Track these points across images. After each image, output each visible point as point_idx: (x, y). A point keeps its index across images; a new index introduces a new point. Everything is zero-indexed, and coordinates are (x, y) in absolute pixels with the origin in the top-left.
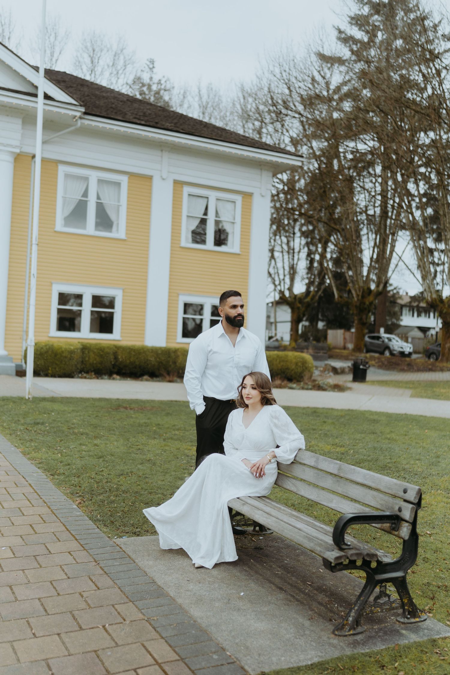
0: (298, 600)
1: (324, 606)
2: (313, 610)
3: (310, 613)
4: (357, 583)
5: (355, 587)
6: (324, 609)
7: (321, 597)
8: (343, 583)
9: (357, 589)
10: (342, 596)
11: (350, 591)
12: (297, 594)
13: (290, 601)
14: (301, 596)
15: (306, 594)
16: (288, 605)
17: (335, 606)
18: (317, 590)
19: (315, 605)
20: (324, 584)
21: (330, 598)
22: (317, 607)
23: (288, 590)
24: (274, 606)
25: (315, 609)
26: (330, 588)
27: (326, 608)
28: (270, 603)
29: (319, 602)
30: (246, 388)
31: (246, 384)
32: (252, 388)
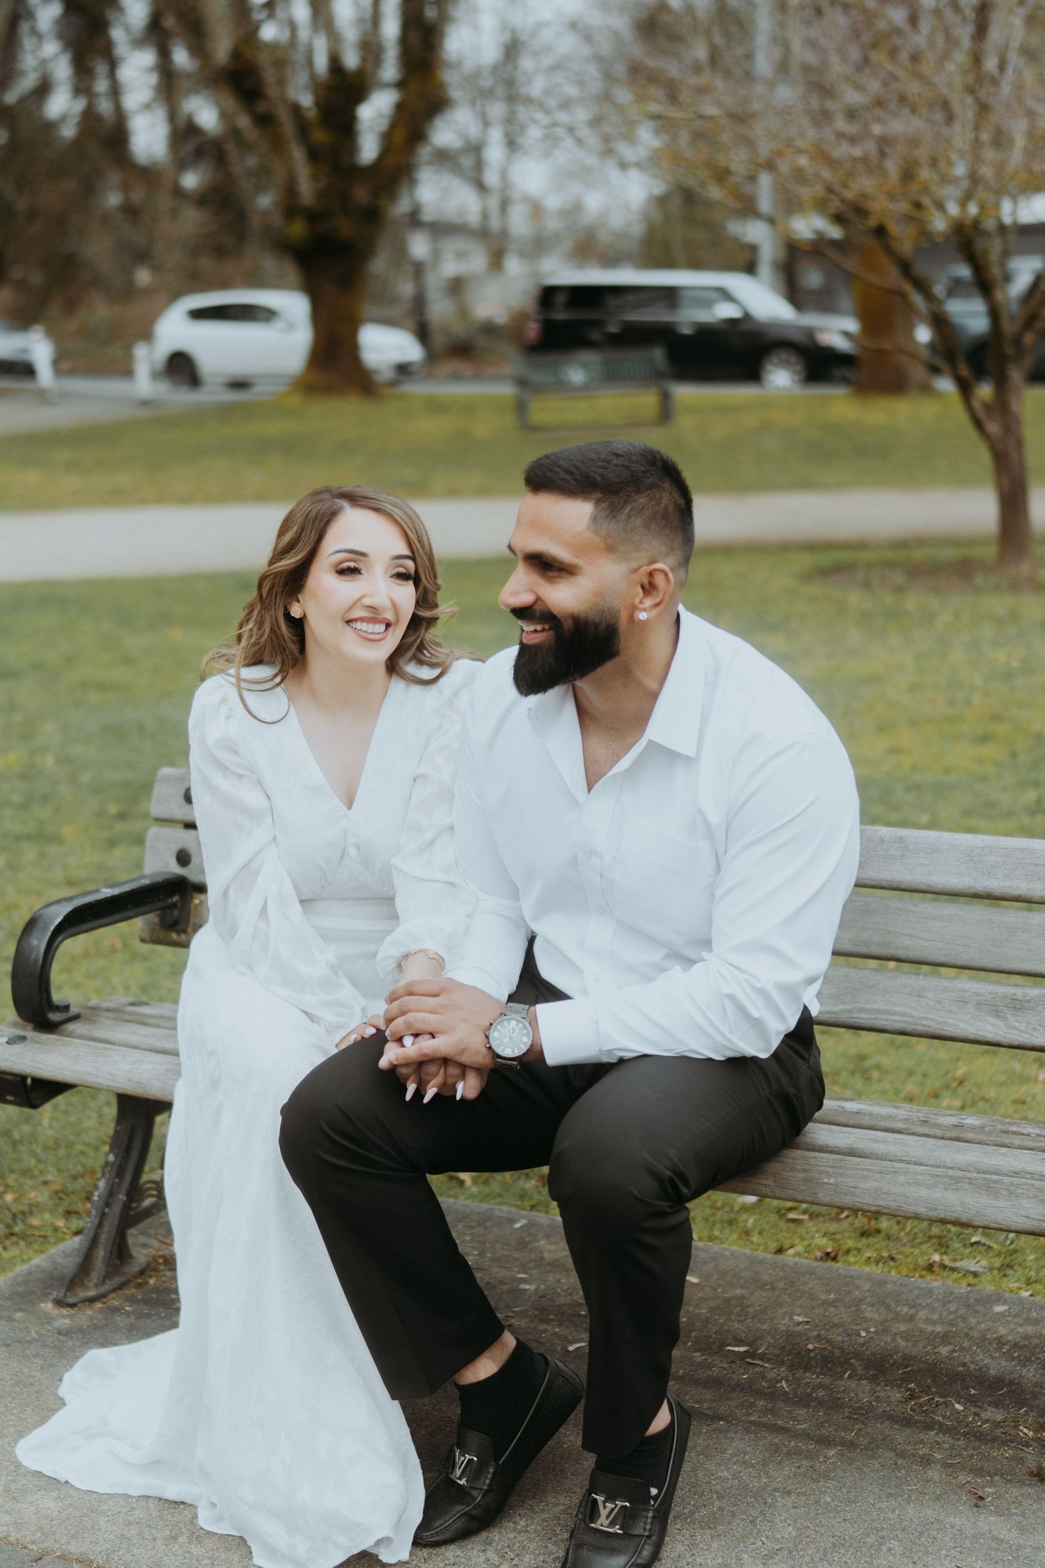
0: (825, 1442)
1: (929, 1426)
2: (926, 1461)
3: (934, 1474)
4: (867, 1286)
5: (887, 1307)
6: (947, 1438)
7: (861, 1391)
8: (832, 1304)
9: (905, 1310)
11: (902, 1327)
12: (772, 1411)
13: (809, 1456)
14: (803, 1419)
15: (805, 1401)
16: (826, 1476)
17: (958, 1412)
18: (807, 1368)
19: (901, 1436)
20: (789, 1335)
21: (890, 1383)
22: (921, 1442)
23: (723, 1409)
24: (789, 1501)
25: (924, 1451)
26: (829, 1341)
27: (943, 1429)
28: (757, 1495)
29: (890, 1418)
30: (360, 576)
31: (363, 554)
32: (391, 577)
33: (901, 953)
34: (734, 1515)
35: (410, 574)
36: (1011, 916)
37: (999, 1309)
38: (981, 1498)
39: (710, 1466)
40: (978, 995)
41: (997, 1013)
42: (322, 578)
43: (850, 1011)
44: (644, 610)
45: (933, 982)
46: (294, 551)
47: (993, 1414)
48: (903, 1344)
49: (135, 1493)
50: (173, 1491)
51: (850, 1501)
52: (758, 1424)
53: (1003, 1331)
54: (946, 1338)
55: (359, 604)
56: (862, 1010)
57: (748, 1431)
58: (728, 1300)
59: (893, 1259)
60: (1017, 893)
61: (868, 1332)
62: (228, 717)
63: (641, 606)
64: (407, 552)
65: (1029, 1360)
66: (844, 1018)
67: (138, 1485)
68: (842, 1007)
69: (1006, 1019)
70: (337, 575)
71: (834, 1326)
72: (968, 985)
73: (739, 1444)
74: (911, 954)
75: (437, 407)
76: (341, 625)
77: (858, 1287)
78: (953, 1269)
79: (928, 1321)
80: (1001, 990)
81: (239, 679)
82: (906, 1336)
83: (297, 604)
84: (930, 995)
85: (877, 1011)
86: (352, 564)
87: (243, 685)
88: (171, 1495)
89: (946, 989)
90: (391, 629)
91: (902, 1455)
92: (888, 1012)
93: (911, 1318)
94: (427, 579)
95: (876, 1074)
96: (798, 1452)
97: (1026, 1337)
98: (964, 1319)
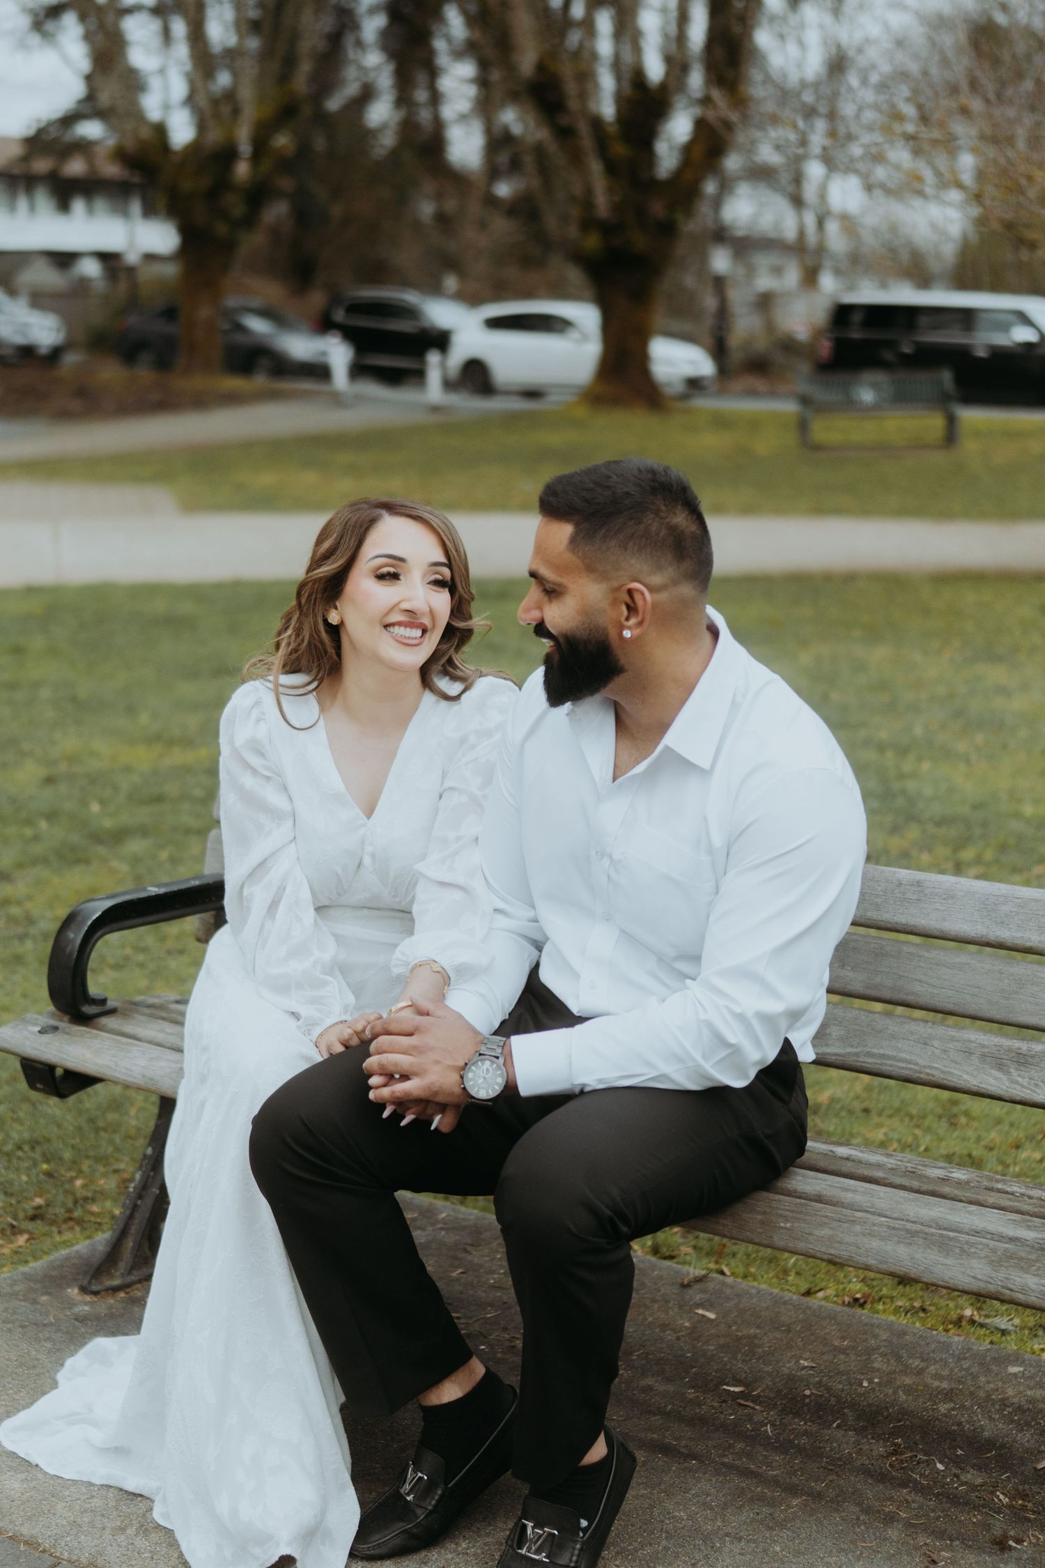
0: (793, 1490)
1: (904, 1484)
2: (890, 1519)
3: (893, 1533)
4: (884, 1335)
5: (899, 1358)
6: (919, 1498)
7: (842, 1441)
8: (843, 1351)
9: (916, 1363)
10: (904, 1413)
11: (908, 1381)
12: (748, 1454)
13: (772, 1503)
14: (777, 1465)
15: (784, 1447)
16: (782, 1525)
17: (938, 1471)
18: (797, 1414)
19: (871, 1491)
20: (791, 1378)
21: (878, 1437)
22: (891, 1499)
23: (700, 1448)
24: (737, 1548)
25: (890, 1508)
26: (828, 1389)
27: (918, 1489)
28: (706, 1538)
29: (867, 1472)
30: (399, 581)
31: (402, 560)
32: (429, 583)
33: (910, 999)
34: (677, 1556)
35: (447, 582)
36: (1023, 968)
37: (1014, 1369)
38: (934, 1562)
39: (669, 1505)
40: (983, 1046)
41: (1000, 1066)
42: (361, 584)
43: (857, 1054)
44: (629, 628)
45: (940, 1031)
46: (334, 557)
47: (974, 1477)
48: (902, 1396)
49: (98, 1481)
50: (132, 1484)
51: (798, 1553)
52: (729, 1467)
53: (1010, 1392)
54: (948, 1395)
55: (396, 609)
56: (869, 1054)
57: (717, 1472)
58: (739, 1339)
59: (924, 1310)
60: (1029, 944)
61: (871, 1381)
62: (258, 720)
63: (626, 623)
64: (443, 559)
65: (1028, 1424)
66: (850, 1061)
67: (101, 1472)
68: (849, 1050)
69: (1009, 1073)
70: (376, 580)
71: (840, 1373)
72: (976, 1036)
73: (706, 1486)
74: (922, 1001)
75: (722, 422)
76: (379, 629)
77: (875, 1336)
78: (982, 1326)
79: (937, 1376)
80: (1006, 1042)
81: (277, 685)
82: (908, 1390)
83: (334, 610)
84: (936, 1043)
85: (883, 1056)
86: (392, 570)
87: (281, 689)
88: (131, 1486)
89: (952, 1039)
90: (427, 635)
91: (867, 1511)
92: (893, 1058)
93: (920, 1372)
94: (463, 587)
95: (963, 1120)
96: (761, 1499)
97: (1032, 1401)
98: (975, 1377)
